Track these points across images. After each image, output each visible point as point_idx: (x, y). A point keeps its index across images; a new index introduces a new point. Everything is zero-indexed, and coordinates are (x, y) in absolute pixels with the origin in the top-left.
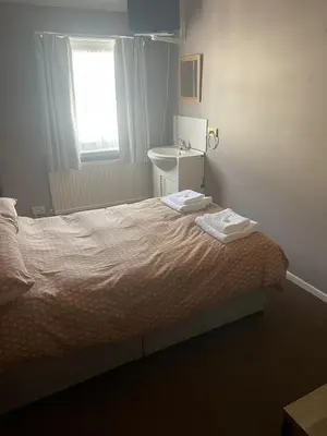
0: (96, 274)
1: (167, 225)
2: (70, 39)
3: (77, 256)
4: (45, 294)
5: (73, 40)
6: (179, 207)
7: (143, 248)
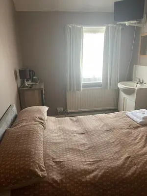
0: (85, 166)
1: (131, 133)
2: (84, 28)
3: (76, 149)
4: (53, 179)
5: (85, 28)
6: (139, 120)
7: (117, 149)
